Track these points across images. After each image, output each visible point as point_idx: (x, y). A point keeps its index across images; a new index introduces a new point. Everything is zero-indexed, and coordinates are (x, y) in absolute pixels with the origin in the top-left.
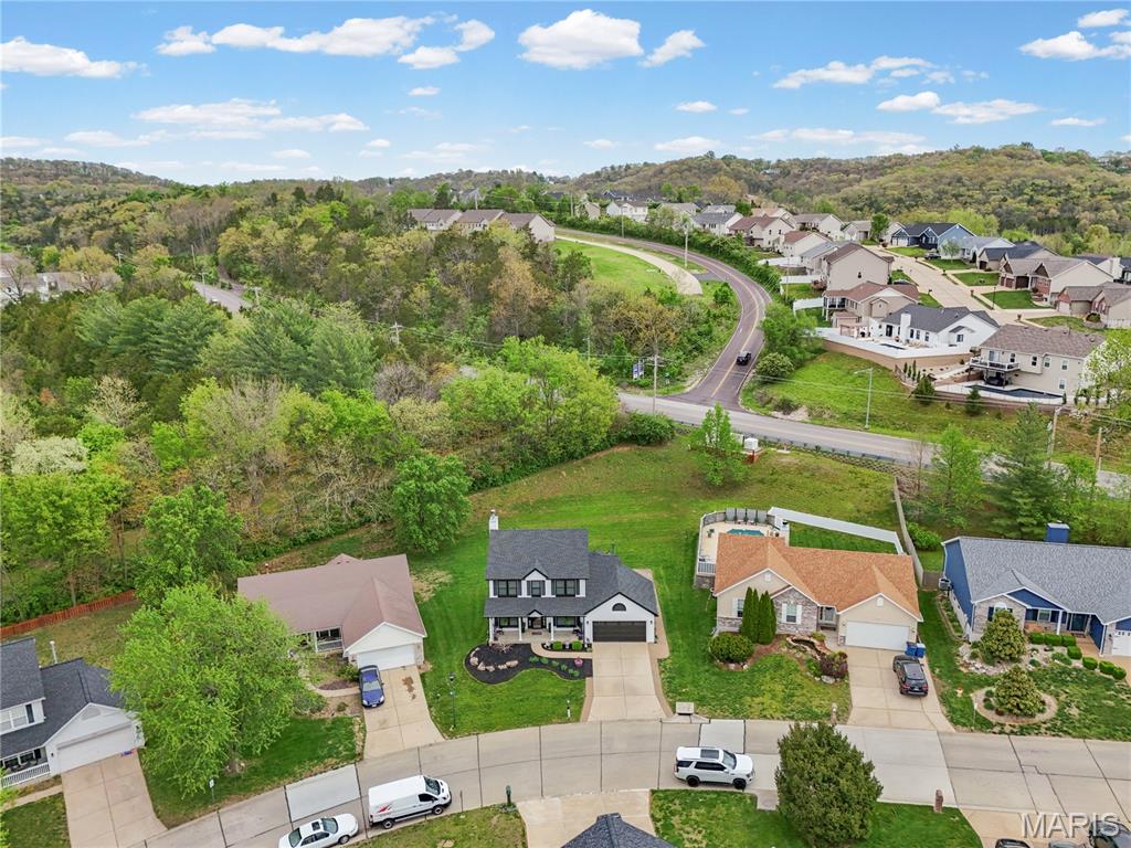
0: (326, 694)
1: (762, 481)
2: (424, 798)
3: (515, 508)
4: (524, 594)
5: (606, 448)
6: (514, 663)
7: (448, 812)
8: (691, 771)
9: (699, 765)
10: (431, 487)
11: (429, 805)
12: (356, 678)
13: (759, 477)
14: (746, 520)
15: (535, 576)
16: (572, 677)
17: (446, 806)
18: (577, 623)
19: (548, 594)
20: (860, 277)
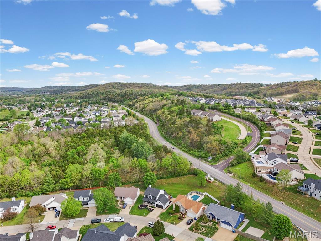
0: (120, 205)
1: (209, 187)
2: (120, 219)
3: (167, 183)
4: (149, 198)
5: (189, 175)
6: (144, 207)
7: (123, 222)
8: (150, 225)
9: (151, 224)
10: (149, 178)
11: (121, 220)
12: (124, 204)
13: (209, 186)
14: (199, 194)
15: (150, 195)
16: (149, 211)
17: (123, 221)
18: (154, 204)
19: (152, 198)
20: (278, 141)
